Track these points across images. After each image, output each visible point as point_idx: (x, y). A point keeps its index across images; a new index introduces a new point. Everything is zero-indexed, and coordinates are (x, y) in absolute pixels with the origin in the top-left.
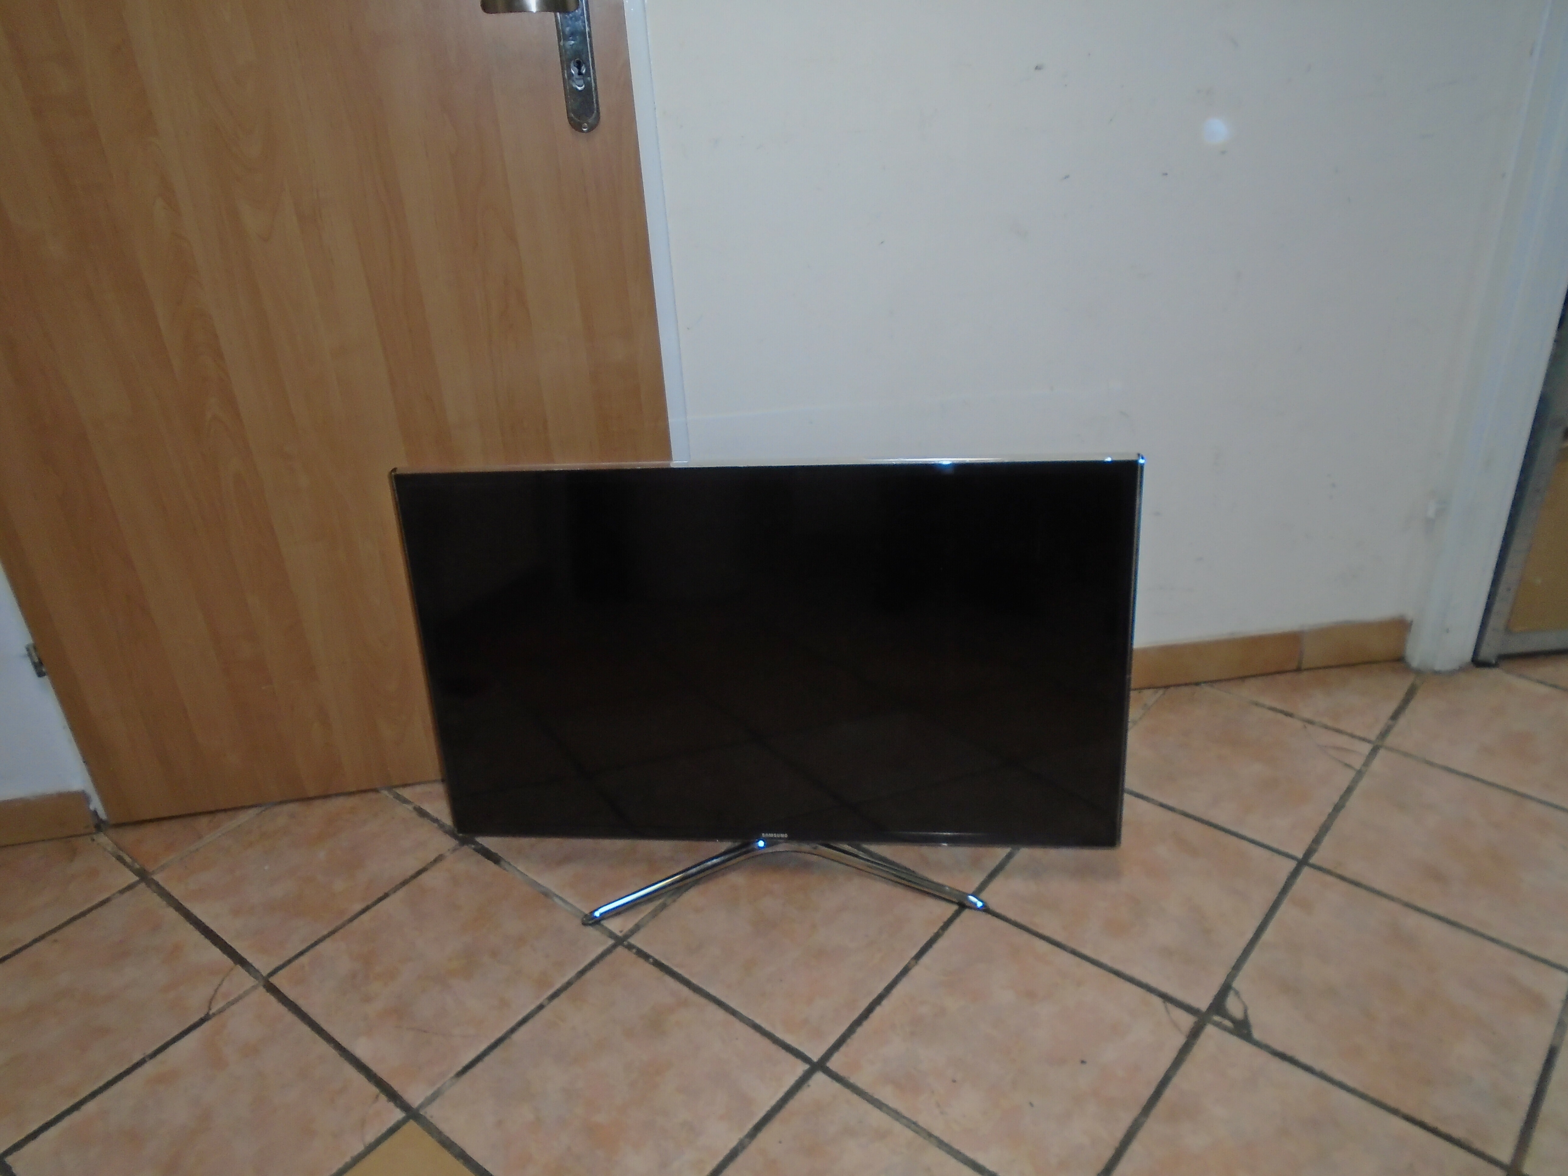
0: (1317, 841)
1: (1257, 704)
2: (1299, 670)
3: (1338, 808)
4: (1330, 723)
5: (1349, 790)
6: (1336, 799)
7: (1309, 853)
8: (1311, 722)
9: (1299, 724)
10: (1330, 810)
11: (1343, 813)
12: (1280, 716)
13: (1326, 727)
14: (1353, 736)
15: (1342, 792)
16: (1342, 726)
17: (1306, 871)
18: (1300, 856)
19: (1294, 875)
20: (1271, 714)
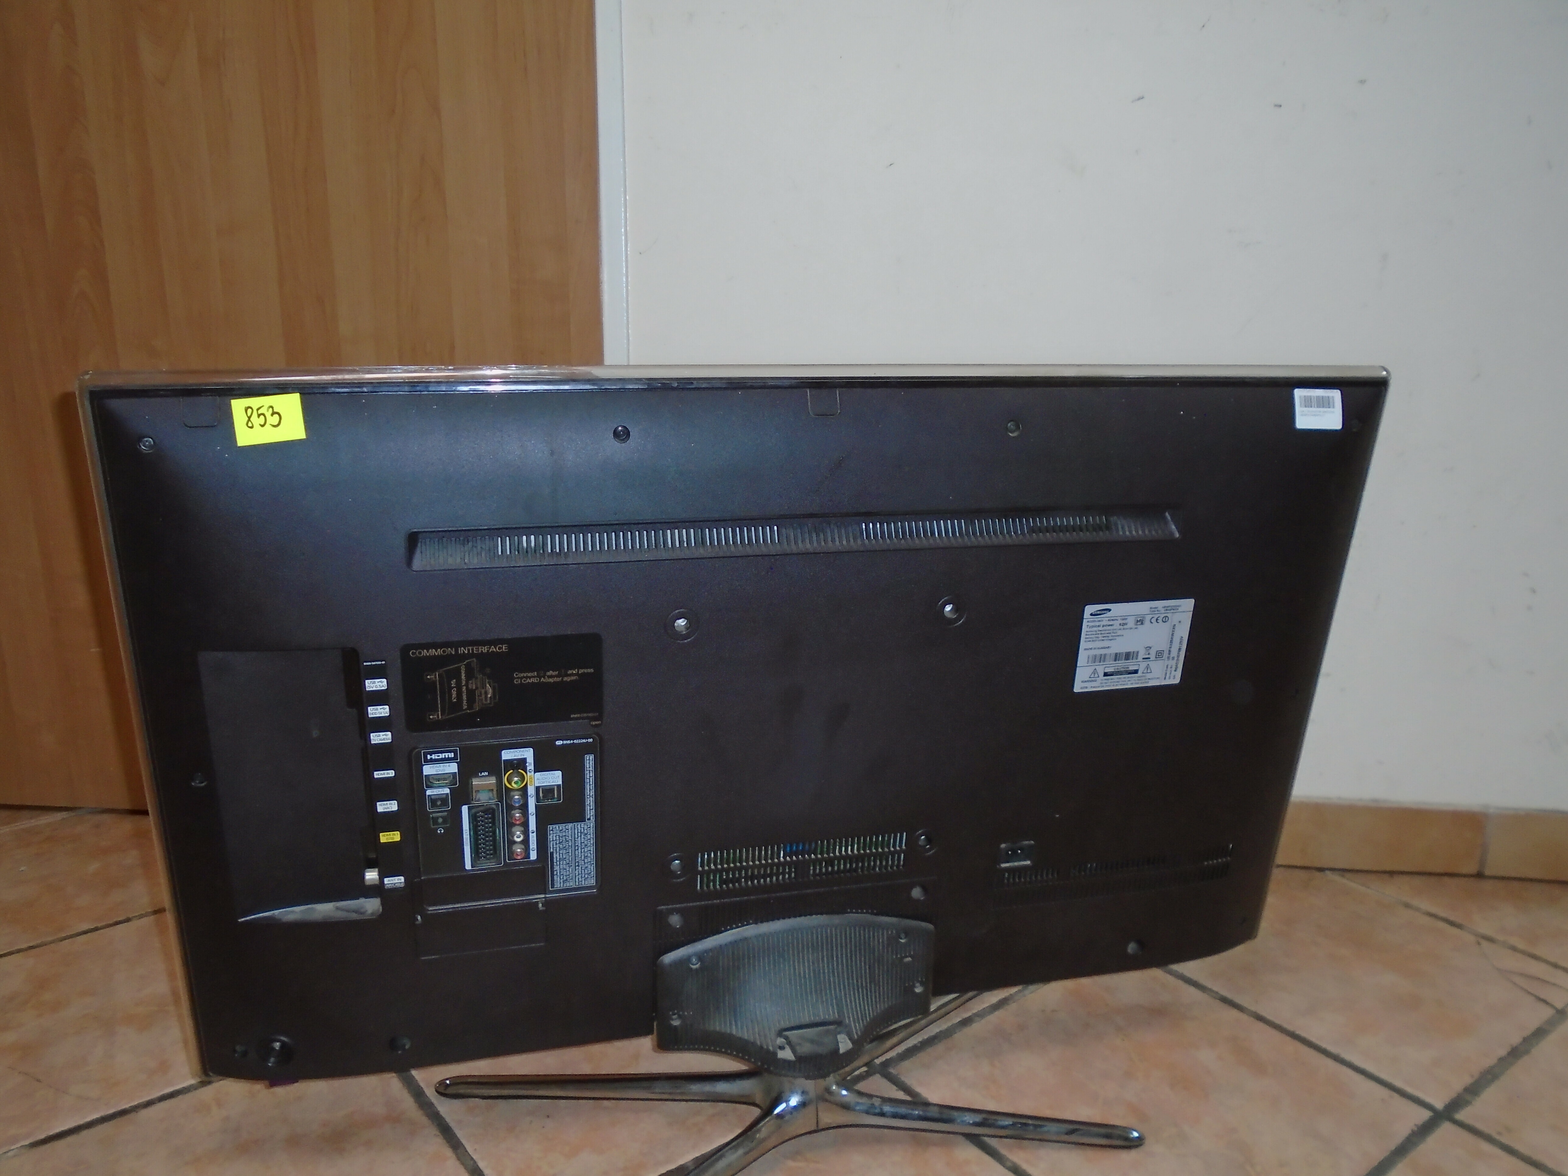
0: (1473, 1090)
1: (1407, 906)
2: (1479, 875)
3: (1515, 1054)
4: (1521, 946)
5: (1540, 1033)
6: (1516, 1039)
7: (1456, 1104)
8: (1490, 940)
9: (1471, 939)
10: (1503, 1052)
11: (1525, 1061)
12: (1441, 925)
13: (1514, 949)
14: (1556, 966)
15: (1527, 1033)
16: (1537, 952)
17: (1446, 1128)
18: (1439, 1105)
19: (1424, 1130)
20: (1427, 920)
